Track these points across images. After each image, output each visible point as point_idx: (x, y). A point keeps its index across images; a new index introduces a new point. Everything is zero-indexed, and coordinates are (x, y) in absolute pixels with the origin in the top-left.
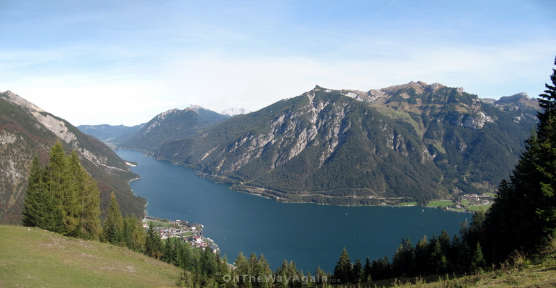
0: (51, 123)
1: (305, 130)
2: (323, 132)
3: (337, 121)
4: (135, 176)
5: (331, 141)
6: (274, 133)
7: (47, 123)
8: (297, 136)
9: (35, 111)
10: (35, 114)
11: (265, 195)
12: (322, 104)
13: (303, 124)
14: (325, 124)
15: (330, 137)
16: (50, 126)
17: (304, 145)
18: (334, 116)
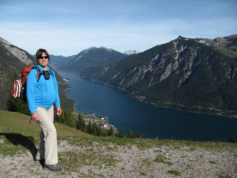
0: (17, 52)
1: (170, 64)
2: (182, 65)
3: (191, 59)
4: (68, 87)
5: (186, 71)
6: (152, 65)
7: (14, 52)
8: (165, 68)
9: (6, 44)
10: (7, 46)
11: (145, 101)
12: (182, 48)
13: (170, 60)
14: (184, 60)
15: (186, 68)
16: (16, 54)
17: (169, 73)
18: (190, 55)
